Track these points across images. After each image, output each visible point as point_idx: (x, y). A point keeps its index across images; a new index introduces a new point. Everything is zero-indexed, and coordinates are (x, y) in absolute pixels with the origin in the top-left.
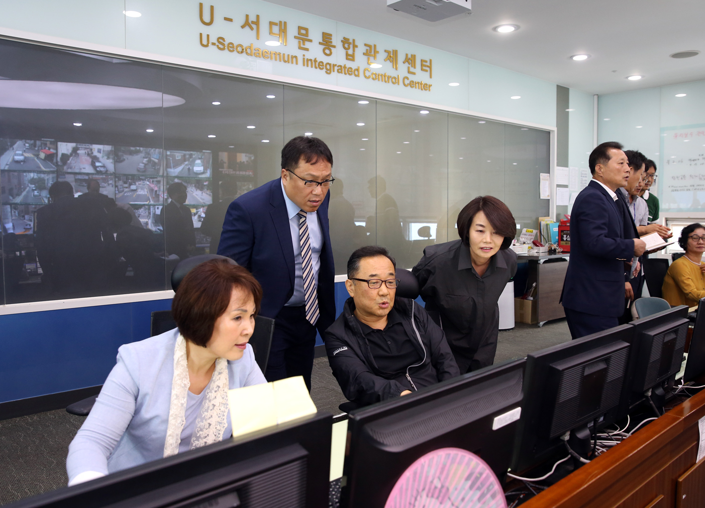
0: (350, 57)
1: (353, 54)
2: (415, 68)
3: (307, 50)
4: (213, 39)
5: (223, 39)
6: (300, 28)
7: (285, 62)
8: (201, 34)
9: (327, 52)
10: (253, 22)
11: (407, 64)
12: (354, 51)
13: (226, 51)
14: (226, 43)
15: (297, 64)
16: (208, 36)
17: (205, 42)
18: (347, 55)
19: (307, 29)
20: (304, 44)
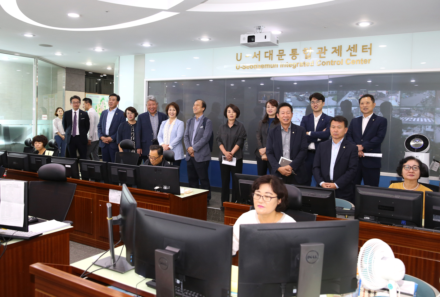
1: (310, 55)
3: (283, 60)
4: (241, 66)
6: (279, 51)
7: (271, 68)
8: (237, 65)
9: (294, 58)
10: (257, 55)
11: (350, 51)
13: (246, 69)
15: (277, 68)
17: (238, 68)
18: (306, 56)
19: (283, 50)
20: (281, 57)
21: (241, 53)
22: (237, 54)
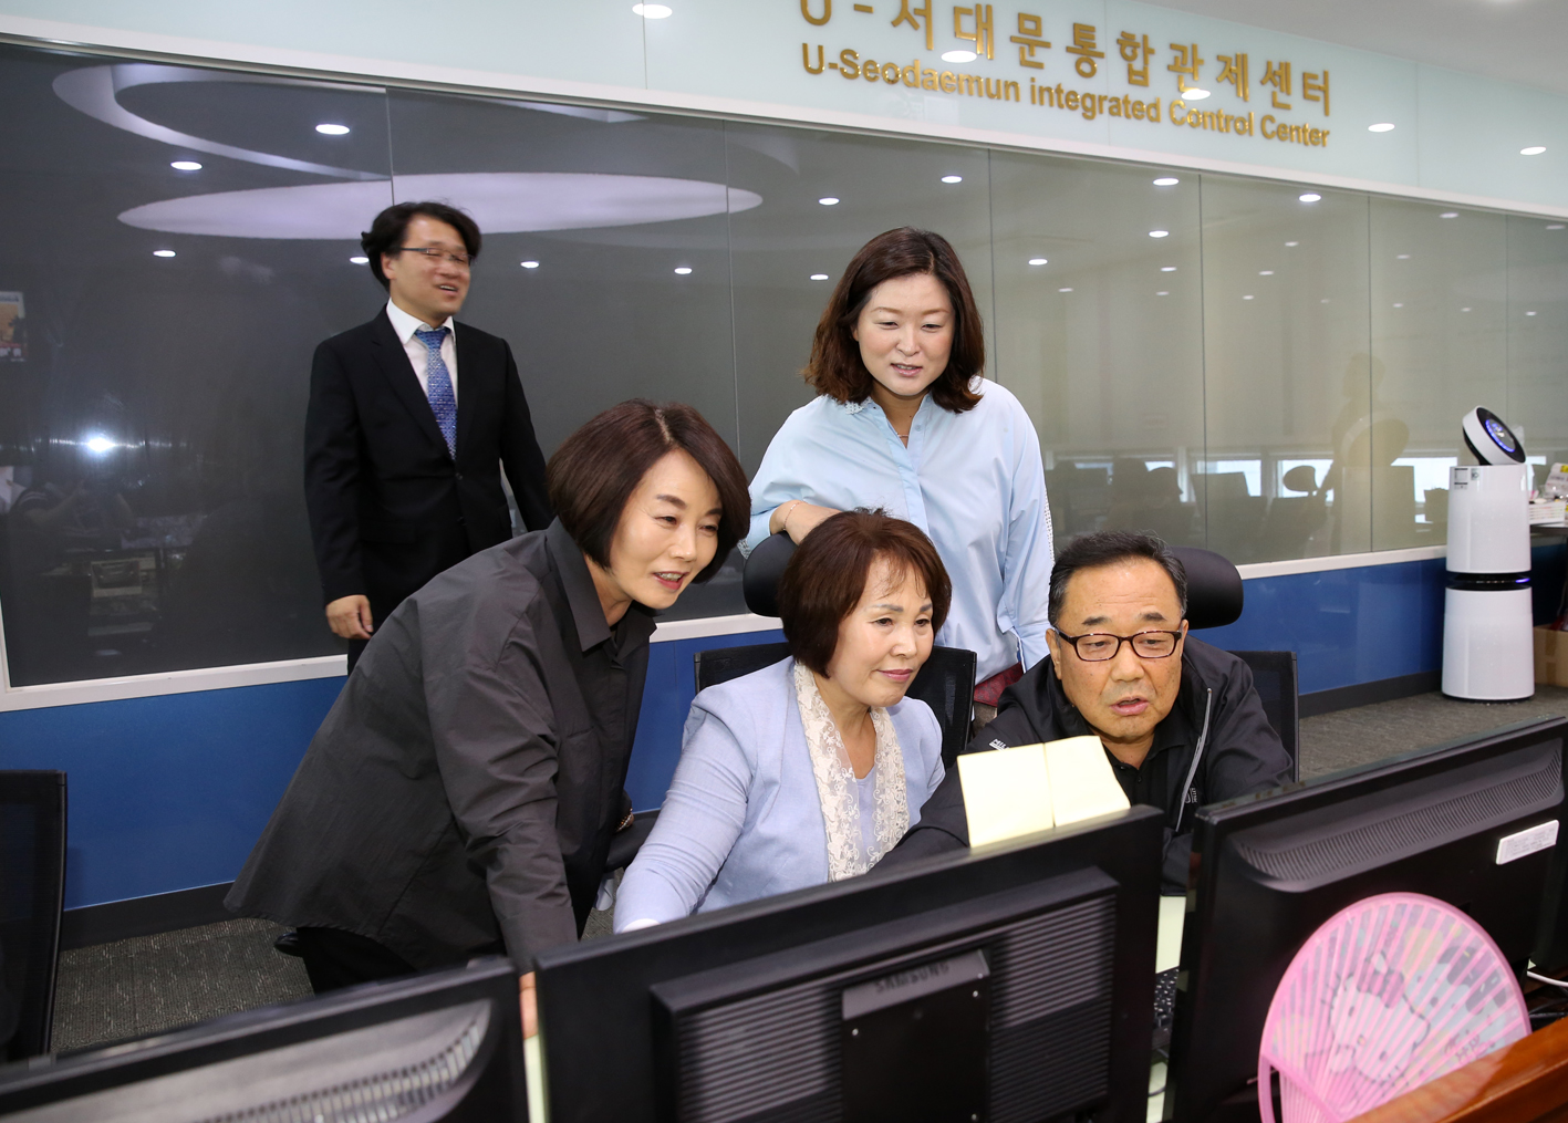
0: (1138, 78)
1: (1145, 69)
2: (1288, 93)
3: (1039, 66)
4: (832, 55)
5: (851, 53)
6: (1022, 17)
7: (991, 96)
8: (805, 46)
9: (1085, 67)
10: (917, 11)
11: (1269, 87)
12: (1146, 62)
13: (861, 80)
14: (860, 63)
15: (1017, 99)
16: (820, 48)
17: (813, 63)
18: (1131, 72)
19: (1037, 20)
20: (1032, 54)
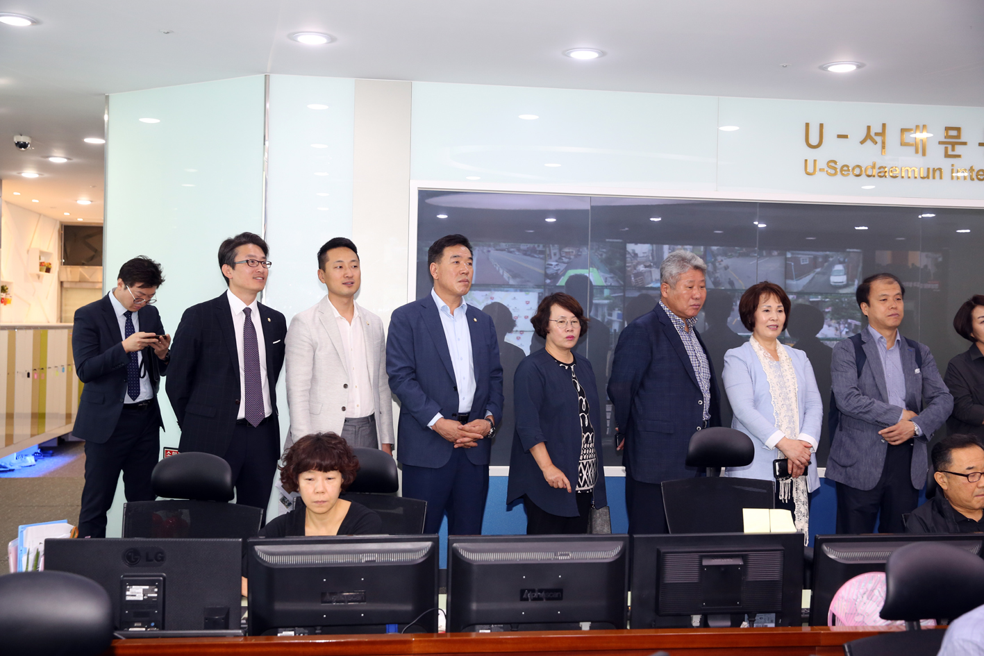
3: (958, 157)
5: (835, 162)
6: (947, 129)
7: (923, 179)
8: (806, 161)
10: (877, 134)
13: (839, 176)
14: (839, 166)
15: (941, 178)
16: (815, 161)
17: (810, 169)
19: (958, 129)
20: (953, 150)
21: (821, 126)
22: (807, 125)
